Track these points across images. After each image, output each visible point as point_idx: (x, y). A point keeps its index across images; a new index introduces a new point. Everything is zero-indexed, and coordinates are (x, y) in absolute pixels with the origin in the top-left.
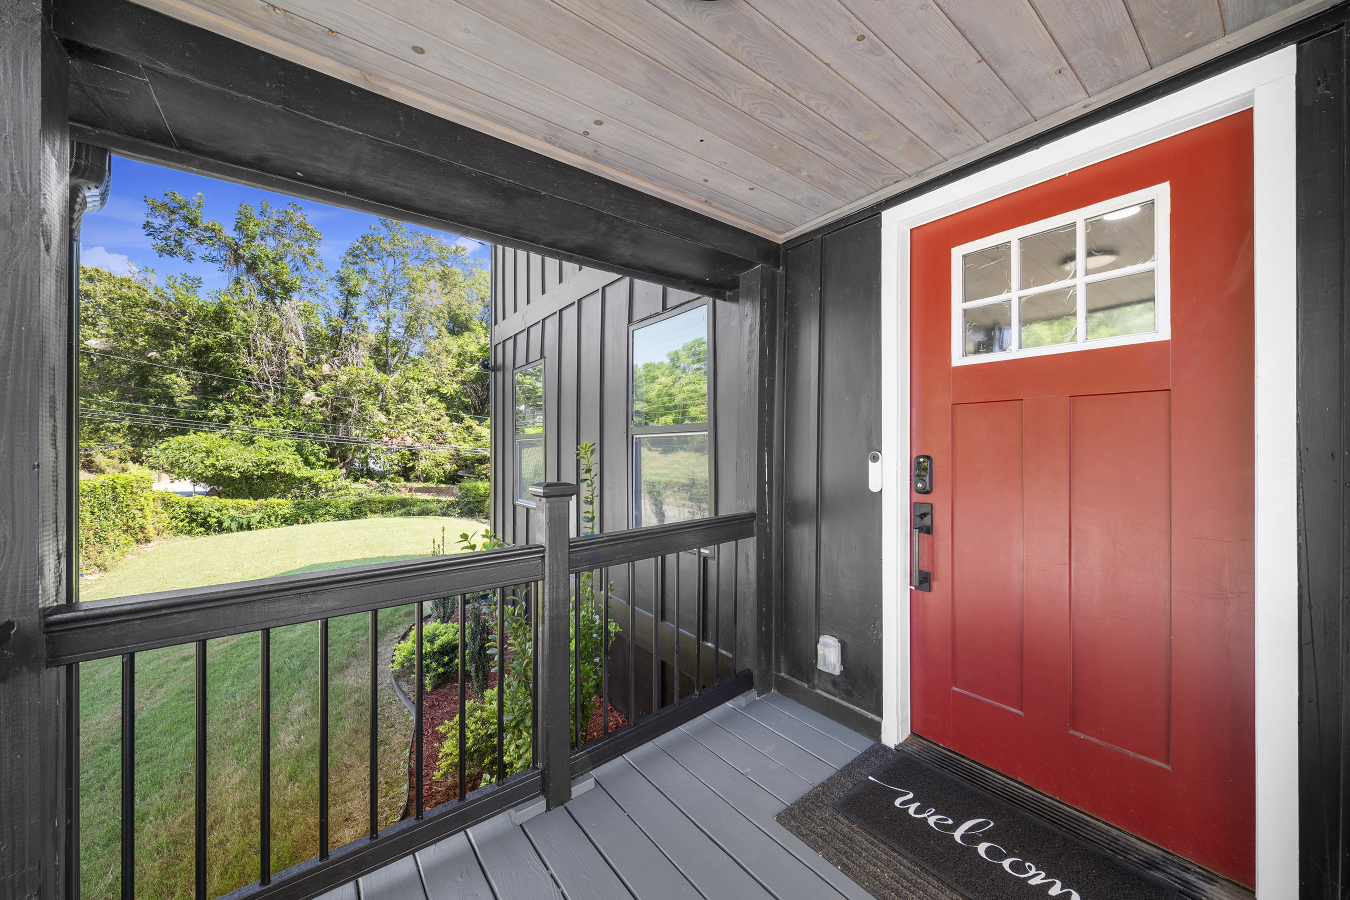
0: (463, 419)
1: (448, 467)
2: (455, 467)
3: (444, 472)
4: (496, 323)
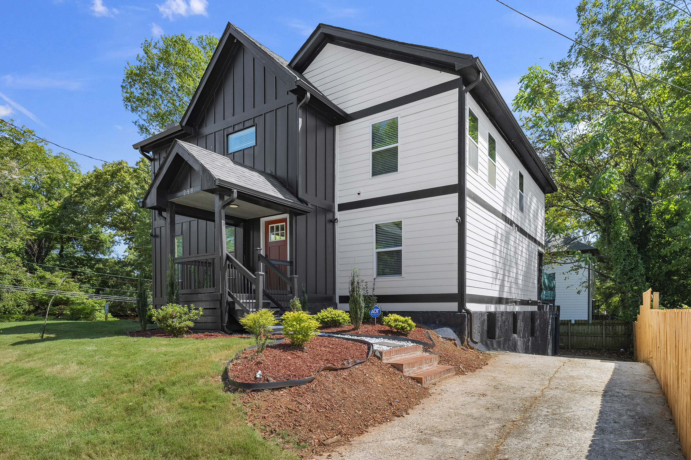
4: (155, 220)
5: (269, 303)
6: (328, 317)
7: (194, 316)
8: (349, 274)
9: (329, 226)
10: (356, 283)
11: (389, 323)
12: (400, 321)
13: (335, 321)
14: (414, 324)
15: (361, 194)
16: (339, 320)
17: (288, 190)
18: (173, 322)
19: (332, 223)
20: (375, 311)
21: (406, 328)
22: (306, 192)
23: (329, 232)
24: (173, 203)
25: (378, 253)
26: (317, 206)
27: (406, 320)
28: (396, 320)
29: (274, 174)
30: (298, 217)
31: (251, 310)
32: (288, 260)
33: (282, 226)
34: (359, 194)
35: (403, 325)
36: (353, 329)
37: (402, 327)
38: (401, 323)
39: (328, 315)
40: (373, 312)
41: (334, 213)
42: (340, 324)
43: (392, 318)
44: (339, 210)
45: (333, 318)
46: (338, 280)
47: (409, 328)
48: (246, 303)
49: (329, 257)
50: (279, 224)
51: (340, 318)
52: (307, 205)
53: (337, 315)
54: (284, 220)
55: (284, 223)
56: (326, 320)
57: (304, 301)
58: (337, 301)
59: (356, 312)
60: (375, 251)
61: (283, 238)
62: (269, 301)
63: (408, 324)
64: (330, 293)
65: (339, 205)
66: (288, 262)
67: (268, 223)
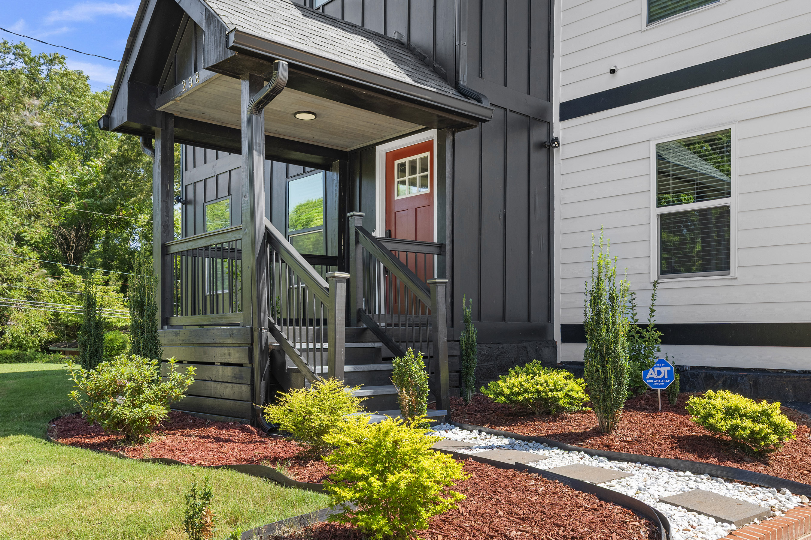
0: (62, 273)
1: (45, 335)
2: (53, 336)
3: (40, 341)
4: (186, 170)
5: (379, 349)
6: (526, 391)
7: (171, 389)
8: (586, 270)
9: (538, 157)
10: (605, 299)
11: (711, 421)
12: (745, 415)
13: (546, 400)
14: (790, 425)
15: (618, 73)
16: (555, 399)
17: (435, 71)
18: (115, 405)
19: (544, 151)
20: (659, 373)
21: (765, 438)
22: (481, 73)
23: (537, 173)
24: (167, 115)
25: (663, 218)
26: (508, 108)
27: (764, 413)
28: (731, 412)
29: (405, 39)
30: (457, 135)
31: (318, 369)
32: (435, 241)
33: (424, 160)
34: (613, 71)
35: (757, 427)
36: (597, 432)
37: (753, 432)
38: (748, 423)
39: (526, 385)
40: (652, 374)
41: (549, 125)
42: (560, 410)
43: (719, 403)
44: (563, 118)
45: (538, 392)
46: (559, 285)
47: (774, 438)
48: (307, 350)
49: (538, 231)
50: (417, 157)
51: (560, 394)
52: (479, 101)
53: (552, 386)
54: (427, 146)
55: (428, 154)
56: (520, 398)
57: (467, 344)
58: (557, 336)
59: (606, 383)
60: (656, 211)
61: (426, 191)
62: (378, 345)
63: (772, 424)
64: (538, 318)
65: (562, 105)
66: (431, 244)
67: (392, 157)
